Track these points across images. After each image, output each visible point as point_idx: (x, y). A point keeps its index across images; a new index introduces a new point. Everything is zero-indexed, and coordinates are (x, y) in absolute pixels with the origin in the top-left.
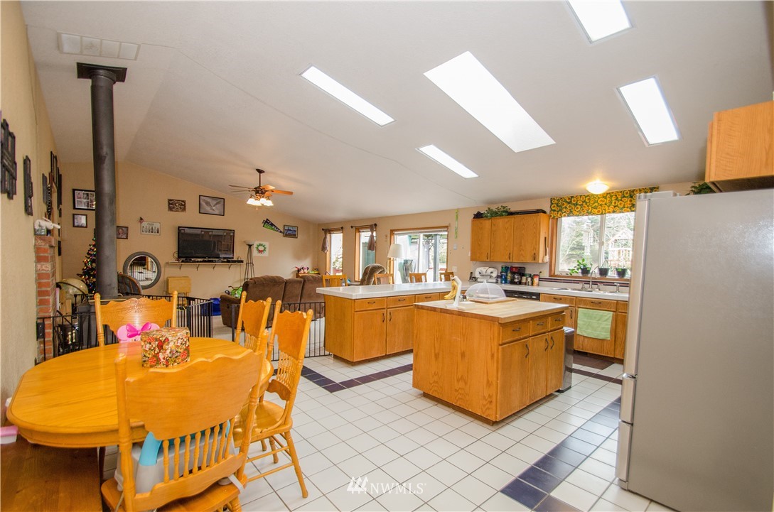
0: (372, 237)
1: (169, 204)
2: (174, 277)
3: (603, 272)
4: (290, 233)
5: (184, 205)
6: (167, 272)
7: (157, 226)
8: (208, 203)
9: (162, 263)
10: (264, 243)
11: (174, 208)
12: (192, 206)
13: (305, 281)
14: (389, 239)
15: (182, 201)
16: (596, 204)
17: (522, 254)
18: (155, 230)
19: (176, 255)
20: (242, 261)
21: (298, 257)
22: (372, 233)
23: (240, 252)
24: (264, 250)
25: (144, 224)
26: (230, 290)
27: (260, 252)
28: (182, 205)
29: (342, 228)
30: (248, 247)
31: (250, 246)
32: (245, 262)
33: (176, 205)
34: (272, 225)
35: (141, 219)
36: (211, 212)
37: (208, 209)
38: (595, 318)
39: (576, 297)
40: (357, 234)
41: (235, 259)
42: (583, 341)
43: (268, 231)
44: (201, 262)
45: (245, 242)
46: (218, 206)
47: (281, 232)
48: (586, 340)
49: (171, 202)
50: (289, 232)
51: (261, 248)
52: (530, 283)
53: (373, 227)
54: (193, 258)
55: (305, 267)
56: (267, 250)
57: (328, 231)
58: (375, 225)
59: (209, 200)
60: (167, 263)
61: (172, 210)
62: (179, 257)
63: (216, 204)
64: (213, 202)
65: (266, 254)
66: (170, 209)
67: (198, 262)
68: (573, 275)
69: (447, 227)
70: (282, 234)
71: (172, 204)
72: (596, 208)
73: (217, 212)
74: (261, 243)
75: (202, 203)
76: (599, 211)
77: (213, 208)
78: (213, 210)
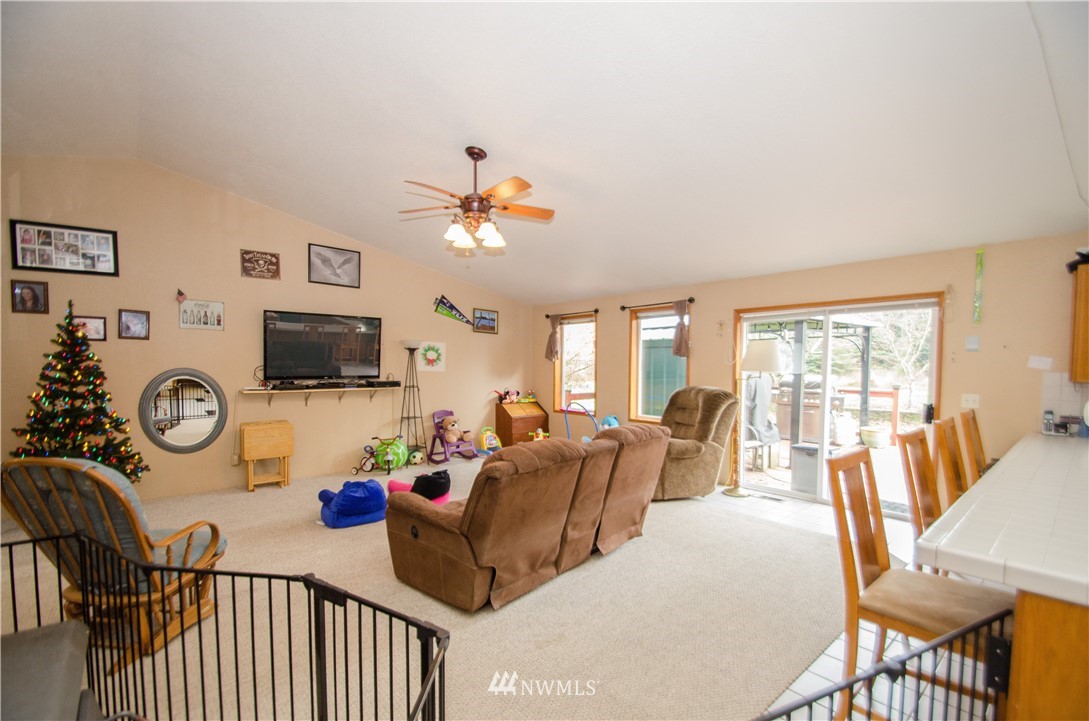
0: (681, 328)
1: (244, 260)
2: (257, 424)
4: (484, 324)
5: (277, 264)
6: (241, 413)
7: (215, 309)
8: (326, 261)
9: (229, 393)
10: (437, 345)
11: (254, 269)
12: (293, 265)
13: (621, 446)
14: (730, 331)
15: (273, 255)
18: (212, 319)
19: (261, 375)
20: (397, 384)
21: (500, 371)
22: (682, 319)
23: (392, 364)
24: (438, 358)
25: (187, 305)
26: (375, 444)
27: (431, 362)
28: (271, 263)
29: (596, 311)
30: (408, 352)
31: (412, 351)
32: (403, 385)
33: (258, 264)
34: (452, 307)
35: (180, 293)
36: (333, 279)
37: (326, 273)
40: (634, 322)
41: (383, 379)
43: (444, 319)
44: (314, 387)
45: (402, 342)
46: (346, 266)
47: (468, 322)
49: (247, 257)
50: (483, 322)
51: (432, 355)
53: (682, 307)
54: (297, 378)
55: (513, 389)
56: (443, 358)
57: (558, 320)
58: (691, 300)
59: (328, 253)
60: (241, 393)
61: (251, 275)
62: (267, 378)
63: (346, 262)
64: (337, 259)
65: (440, 367)
66: (246, 271)
67: (308, 387)
69: (940, 295)
70: (471, 327)
71: (249, 261)
73: (345, 280)
74: (432, 344)
75: (314, 258)
77: (338, 271)
78: (338, 275)
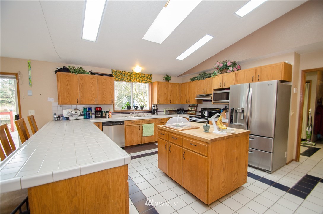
3: (142, 107)
16: (133, 77)
17: (104, 100)
38: (149, 127)
39: (141, 120)
42: (145, 139)
48: (146, 138)
52: (107, 117)
68: (123, 110)
69: (16, 75)
72: (132, 79)
76: (134, 81)
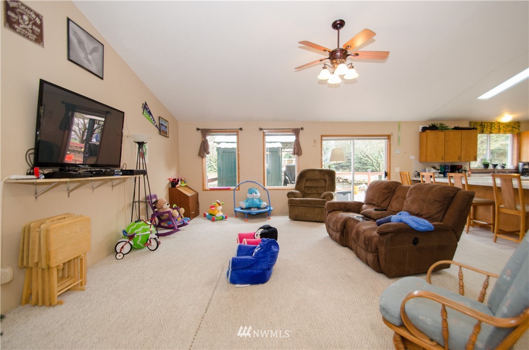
0: (298, 142)
4: (163, 129)
5: (41, 27)
8: (81, 42)
14: (319, 144)
15: (37, 15)
17: (467, 156)
28: (35, 23)
29: (241, 129)
31: (140, 145)
33: (22, 19)
34: (150, 113)
36: (86, 63)
37: (81, 55)
46: (95, 54)
47: (157, 126)
53: (298, 132)
56: (147, 153)
58: (302, 129)
59: (82, 35)
63: (94, 50)
64: (88, 44)
65: (146, 160)
69: (389, 136)
70: (158, 130)
73: (94, 68)
75: (72, 35)
77: (90, 57)
78: (88, 60)
